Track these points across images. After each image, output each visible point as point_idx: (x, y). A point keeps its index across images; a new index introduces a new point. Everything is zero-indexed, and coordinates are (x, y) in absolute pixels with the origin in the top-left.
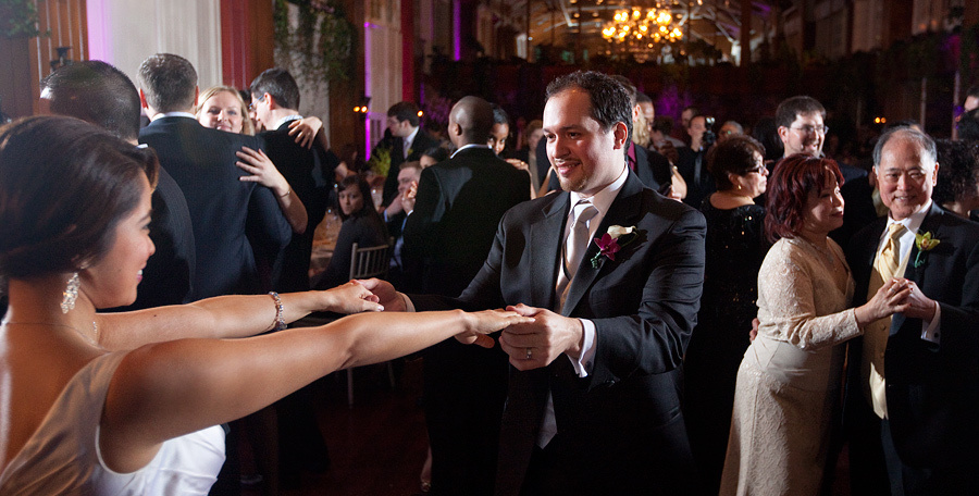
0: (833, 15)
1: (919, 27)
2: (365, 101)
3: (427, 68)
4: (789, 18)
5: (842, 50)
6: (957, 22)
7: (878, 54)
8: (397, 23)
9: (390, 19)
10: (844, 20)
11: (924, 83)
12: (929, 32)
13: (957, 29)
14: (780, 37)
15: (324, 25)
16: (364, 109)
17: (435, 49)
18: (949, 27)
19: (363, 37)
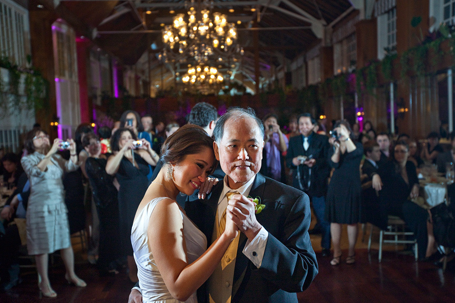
0: (299, 68)
1: (338, 71)
2: (56, 119)
3: (98, 102)
4: (280, 70)
5: (304, 84)
6: (353, 68)
7: (320, 85)
8: (75, 78)
9: (71, 76)
10: (304, 70)
11: (342, 98)
12: (342, 74)
13: (354, 71)
14: (277, 80)
15: (26, 80)
16: (56, 124)
17: (103, 92)
18: (350, 70)
19: (54, 86)
